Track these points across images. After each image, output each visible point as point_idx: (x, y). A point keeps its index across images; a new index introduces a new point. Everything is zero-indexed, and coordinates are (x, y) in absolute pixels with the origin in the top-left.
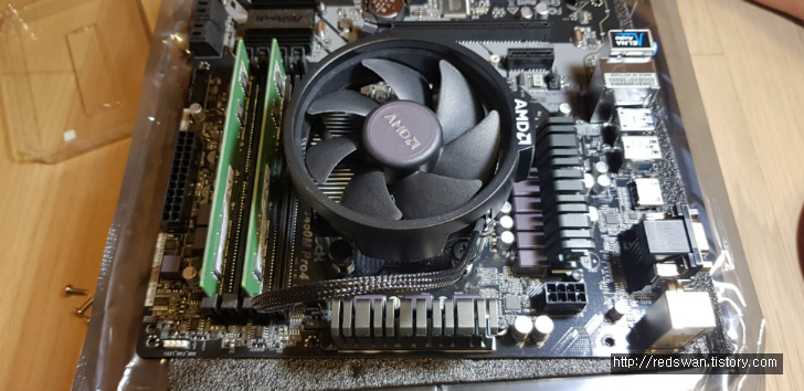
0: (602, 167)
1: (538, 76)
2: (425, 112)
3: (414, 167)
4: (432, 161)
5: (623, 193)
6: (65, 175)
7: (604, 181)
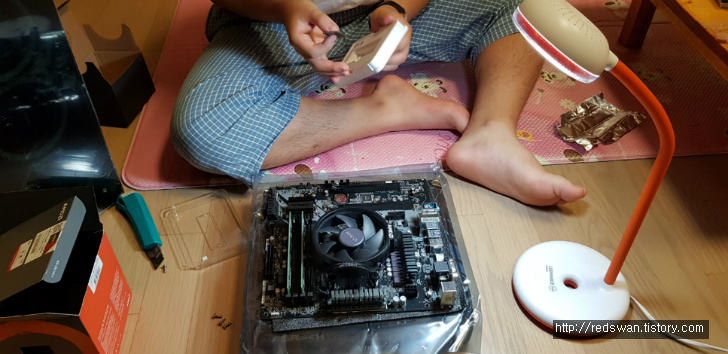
0: (423, 251)
1: (400, 222)
2: (358, 231)
3: (356, 247)
4: (361, 246)
5: (432, 260)
6: (205, 274)
7: (424, 255)
